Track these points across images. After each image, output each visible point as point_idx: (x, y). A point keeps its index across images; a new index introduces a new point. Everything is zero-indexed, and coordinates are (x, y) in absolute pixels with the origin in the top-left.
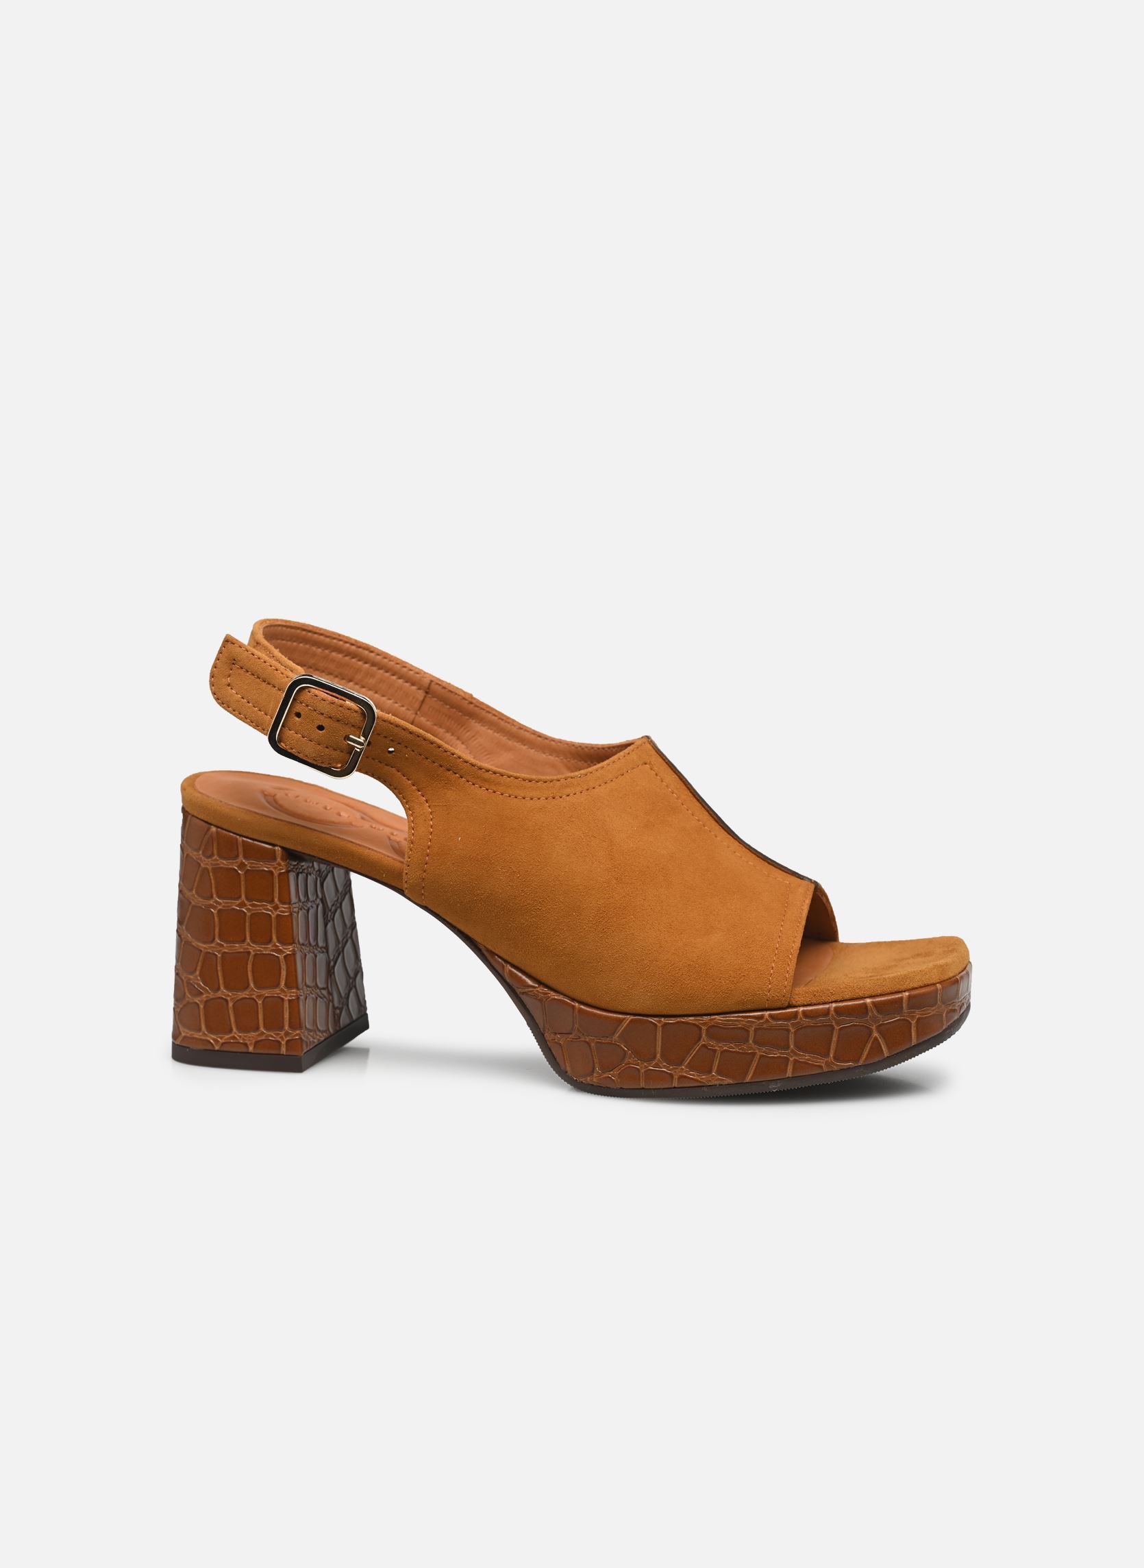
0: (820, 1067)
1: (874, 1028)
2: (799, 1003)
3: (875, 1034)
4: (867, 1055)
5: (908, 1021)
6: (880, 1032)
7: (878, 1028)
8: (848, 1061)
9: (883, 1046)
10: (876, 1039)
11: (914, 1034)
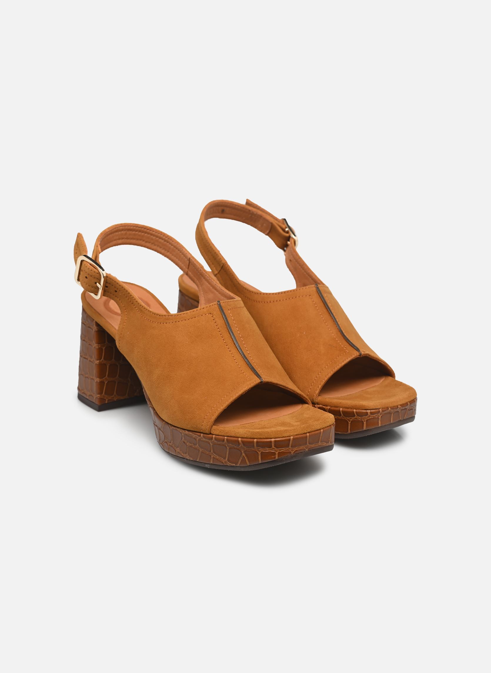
0: (222, 462)
1: (243, 452)
2: (214, 433)
3: (244, 454)
4: (241, 462)
5: (257, 452)
6: (245, 454)
7: (245, 452)
8: (233, 463)
9: (246, 460)
10: (244, 456)
11: (260, 458)
